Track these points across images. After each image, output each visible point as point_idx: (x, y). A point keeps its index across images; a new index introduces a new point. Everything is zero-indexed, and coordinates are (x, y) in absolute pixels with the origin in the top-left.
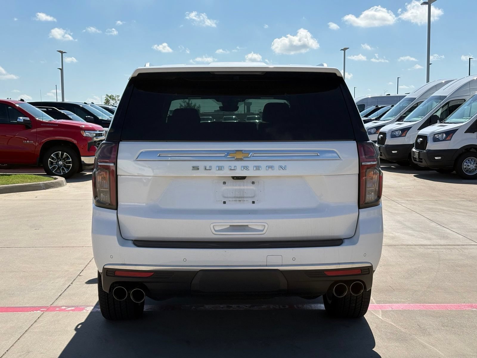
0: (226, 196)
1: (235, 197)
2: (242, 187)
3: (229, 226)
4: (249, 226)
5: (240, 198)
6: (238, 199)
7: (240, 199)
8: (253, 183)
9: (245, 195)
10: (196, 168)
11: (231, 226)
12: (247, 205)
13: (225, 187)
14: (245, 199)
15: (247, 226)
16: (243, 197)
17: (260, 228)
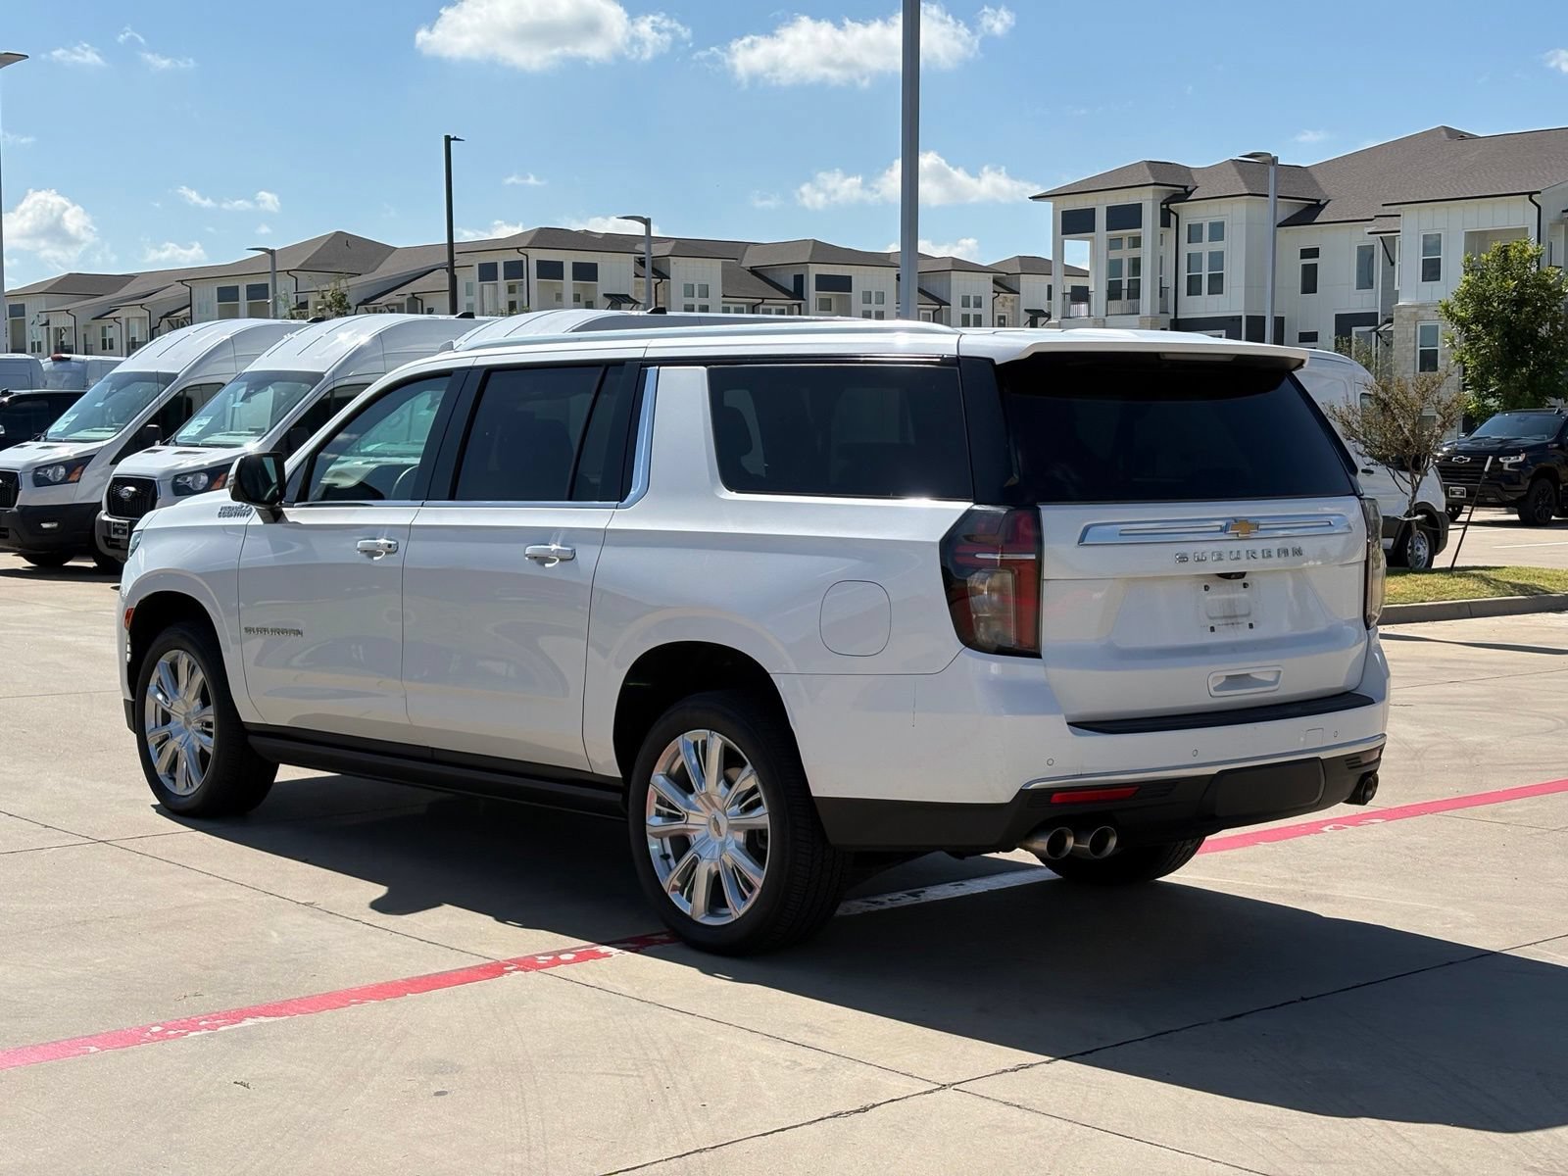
0: (1212, 615)
1: (1225, 617)
2: (1232, 596)
3: (1224, 679)
4: (1253, 676)
5: (1232, 619)
6: (1229, 621)
7: (1233, 621)
8: (1245, 585)
9: (1238, 613)
10: (1183, 559)
11: (1228, 677)
12: (1243, 634)
13: (1208, 597)
14: (1240, 620)
15: (1248, 675)
16: (1235, 616)
17: (1270, 678)
